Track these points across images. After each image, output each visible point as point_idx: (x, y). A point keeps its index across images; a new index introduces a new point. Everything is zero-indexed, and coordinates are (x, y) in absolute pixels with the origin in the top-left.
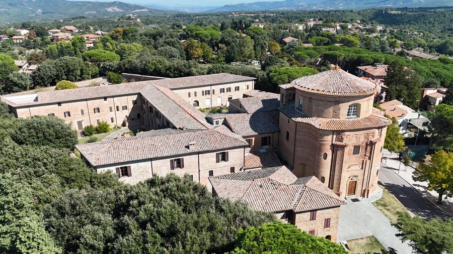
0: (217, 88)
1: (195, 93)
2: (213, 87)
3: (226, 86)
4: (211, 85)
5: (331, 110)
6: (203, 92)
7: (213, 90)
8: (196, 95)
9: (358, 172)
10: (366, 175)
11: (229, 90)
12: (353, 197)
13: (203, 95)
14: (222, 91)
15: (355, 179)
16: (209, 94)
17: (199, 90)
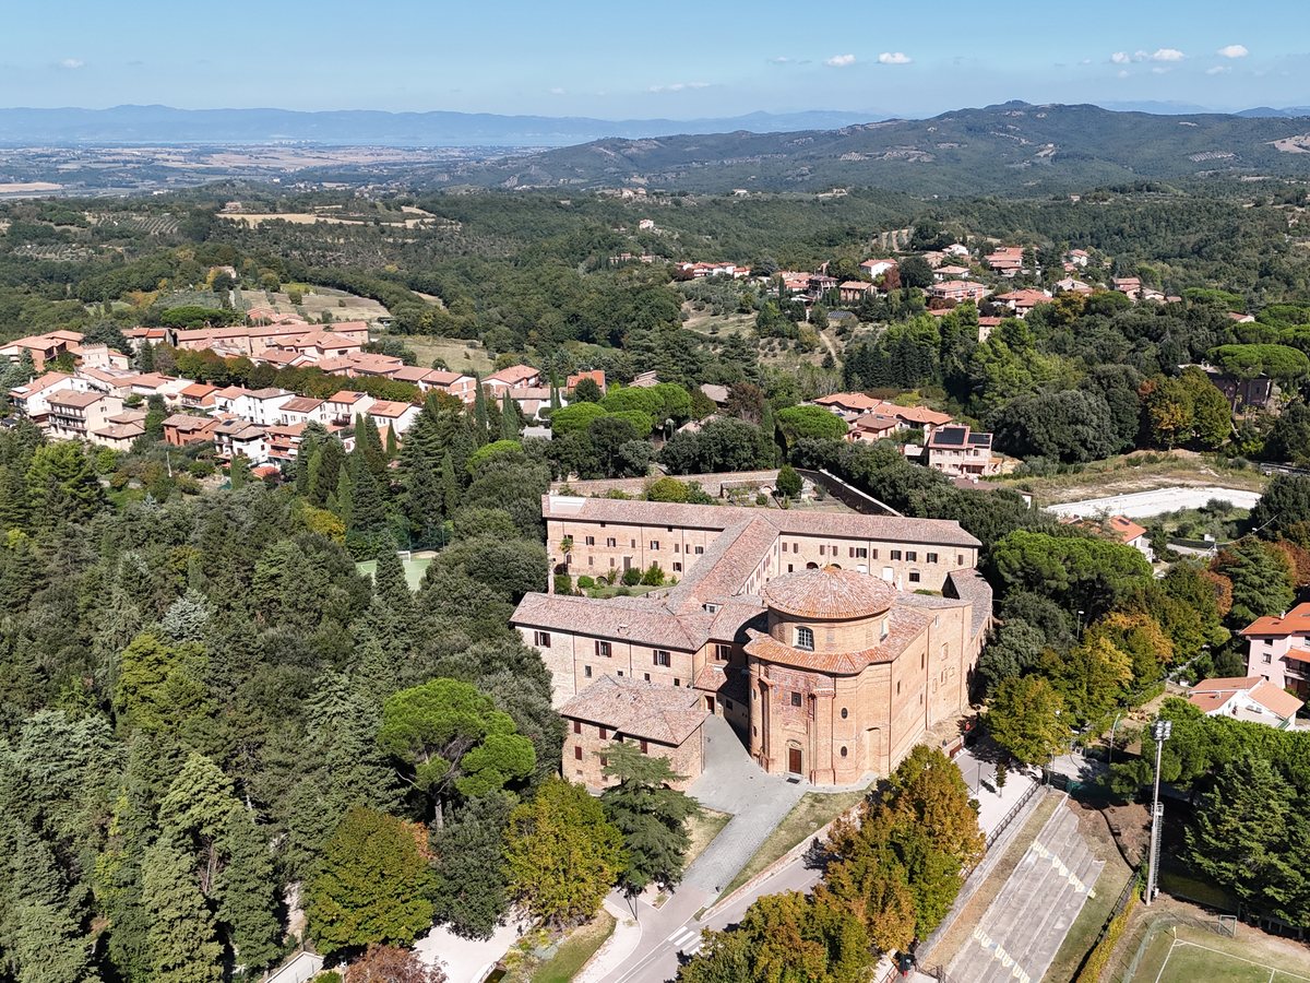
0: (885, 549)
1: (835, 549)
2: (875, 545)
3: (905, 548)
4: (870, 540)
5: (777, 627)
6: (851, 549)
7: (875, 551)
8: (835, 553)
9: (802, 736)
10: (812, 745)
11: (912, 556)
12: (796, 776)
13: (851, 555)
14: (896, 555)
15: (798, 747)
16: (865, 557)
17: (844, 546)
